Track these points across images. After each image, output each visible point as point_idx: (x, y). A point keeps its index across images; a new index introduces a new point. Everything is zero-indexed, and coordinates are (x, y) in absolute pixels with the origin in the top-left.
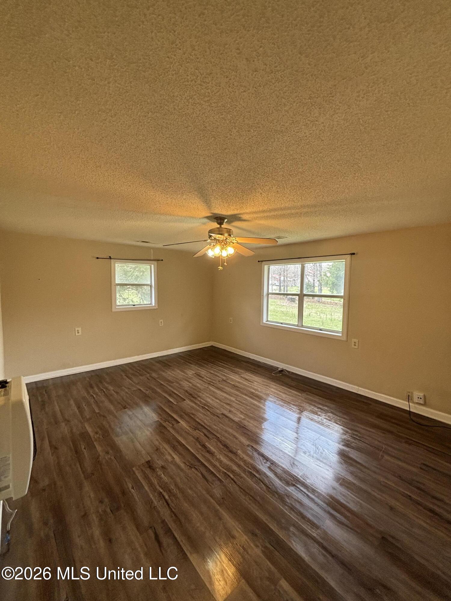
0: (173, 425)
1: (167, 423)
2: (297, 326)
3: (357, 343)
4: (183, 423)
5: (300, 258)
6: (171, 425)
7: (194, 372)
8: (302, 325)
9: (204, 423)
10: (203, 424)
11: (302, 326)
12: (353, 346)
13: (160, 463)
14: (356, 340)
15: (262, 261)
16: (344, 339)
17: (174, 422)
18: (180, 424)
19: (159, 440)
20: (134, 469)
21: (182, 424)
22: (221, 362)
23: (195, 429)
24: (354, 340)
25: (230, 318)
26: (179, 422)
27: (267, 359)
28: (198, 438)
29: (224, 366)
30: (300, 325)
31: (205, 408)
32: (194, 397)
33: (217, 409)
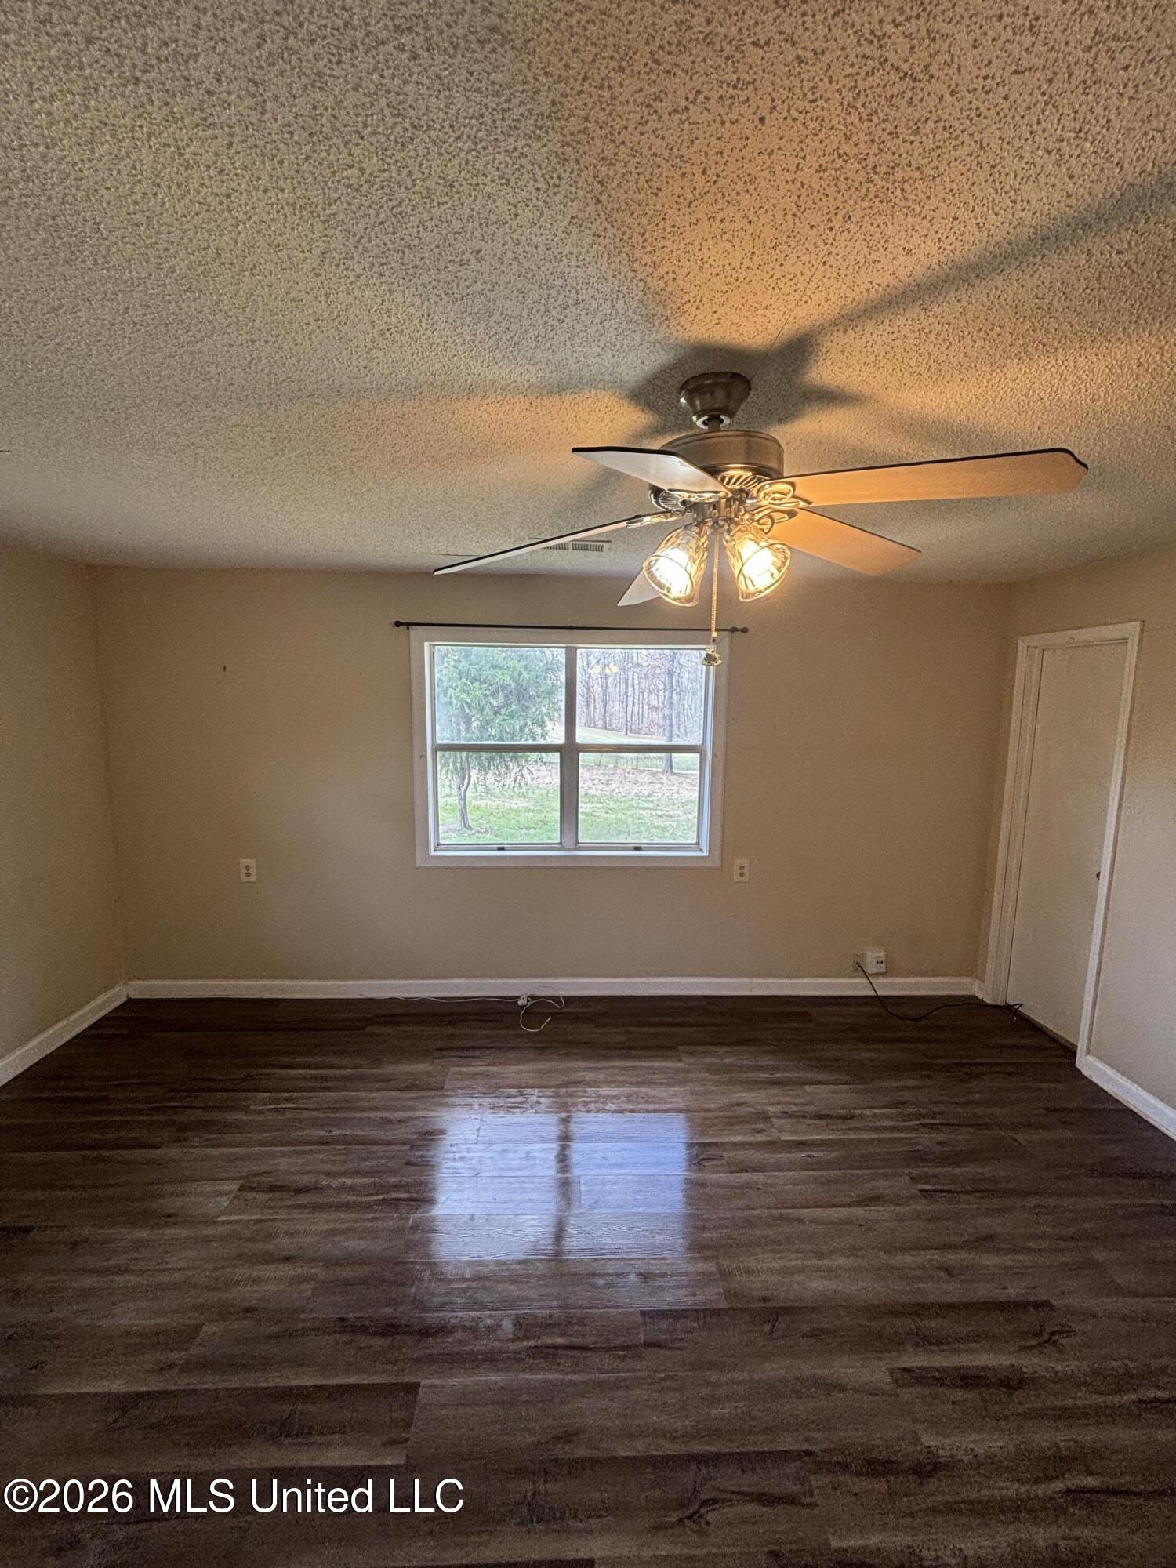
2: (560, 846)
3: (747, 868)
5: (571, 628)
7: (234, 1186)
8: (577, 843)
11: (577, 846)
12: (736, 878)
14: (745, 862)
15: (408, 625)
16: (717, 864)
22: (291, 1067)
24: (737, 862)
25: (244, 862)
27: (454, 981)
29: (323, 1079)
30: (568, 842)
31: (554, 1347)
32: (425, 1332)
33: (591, 1308)
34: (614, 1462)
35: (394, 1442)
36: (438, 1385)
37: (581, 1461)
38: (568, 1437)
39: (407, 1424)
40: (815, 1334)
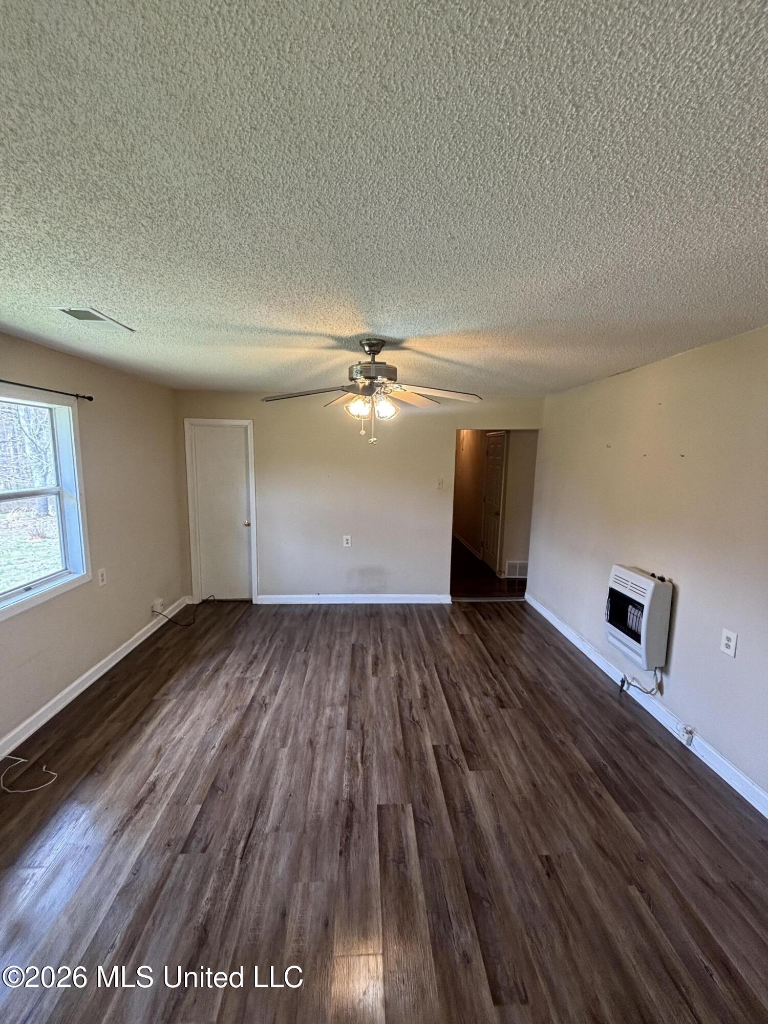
0: (447, 746)
1: (456, 757)
4: (428, 744)
6: (451, 746)
9: (395, 725)
10: (398, 726)
13: (488, 701)
17: (443, 751)
18: (435, 743)
19: (481, 728)
20: (521, 707)
21: (432, 741)
23: (416, 723)
26: (434, 747)
28: (424, 708)
31: (362, 757)
32: (351, 807)
33: (345, 745)
34: (404, 739)
35: (403, 810)
36: (378, 797)
37: (405, 748)
38: (397, 752)
39: (395, 806)
40: (360, 687)
